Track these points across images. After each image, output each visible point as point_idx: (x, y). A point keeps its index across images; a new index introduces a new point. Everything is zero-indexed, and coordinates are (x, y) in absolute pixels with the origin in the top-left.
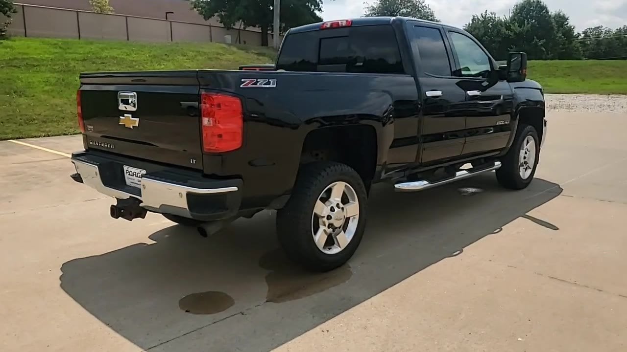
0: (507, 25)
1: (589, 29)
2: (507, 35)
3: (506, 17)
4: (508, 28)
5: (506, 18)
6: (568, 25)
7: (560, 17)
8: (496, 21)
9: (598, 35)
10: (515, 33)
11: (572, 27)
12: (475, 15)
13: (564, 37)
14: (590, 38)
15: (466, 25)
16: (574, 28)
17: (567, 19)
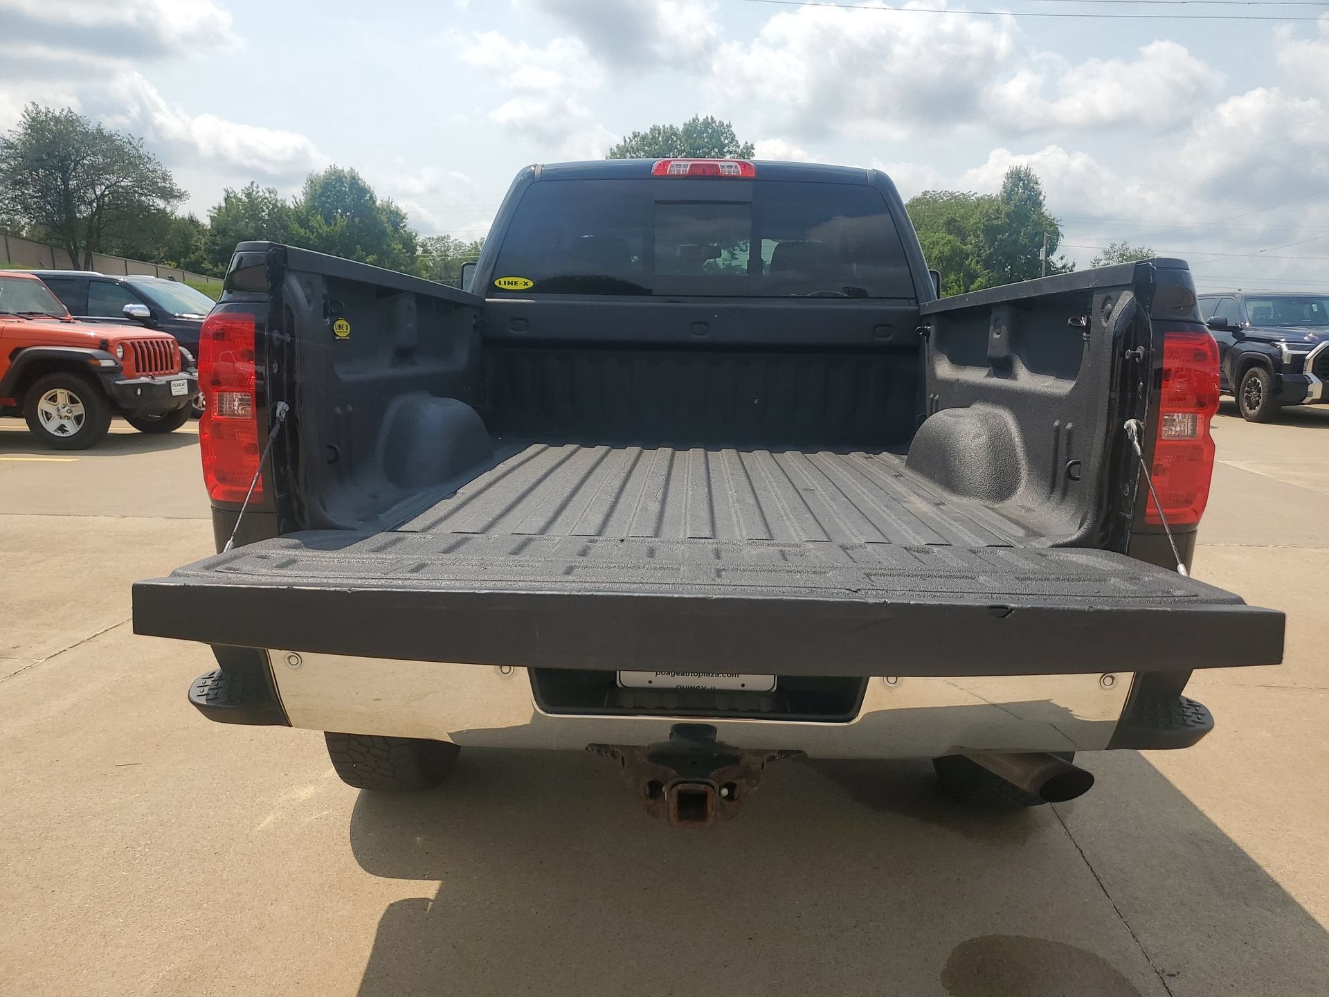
0: (301, 218)
1: (429, 238)
2: (302, 237)
3: (298, 200)
4: (303, 223)
5: (297, 203)
6: (406, 229)
7: (391, 212)
8: (277, 206)
9: (445, 251)
10: (319, 236)
11: (414, 234)
12: (230, 190)
13: (407, 252)
14: (432, 256)
15: (215, 208)
16: (416, 235)
17: (403, 218)
